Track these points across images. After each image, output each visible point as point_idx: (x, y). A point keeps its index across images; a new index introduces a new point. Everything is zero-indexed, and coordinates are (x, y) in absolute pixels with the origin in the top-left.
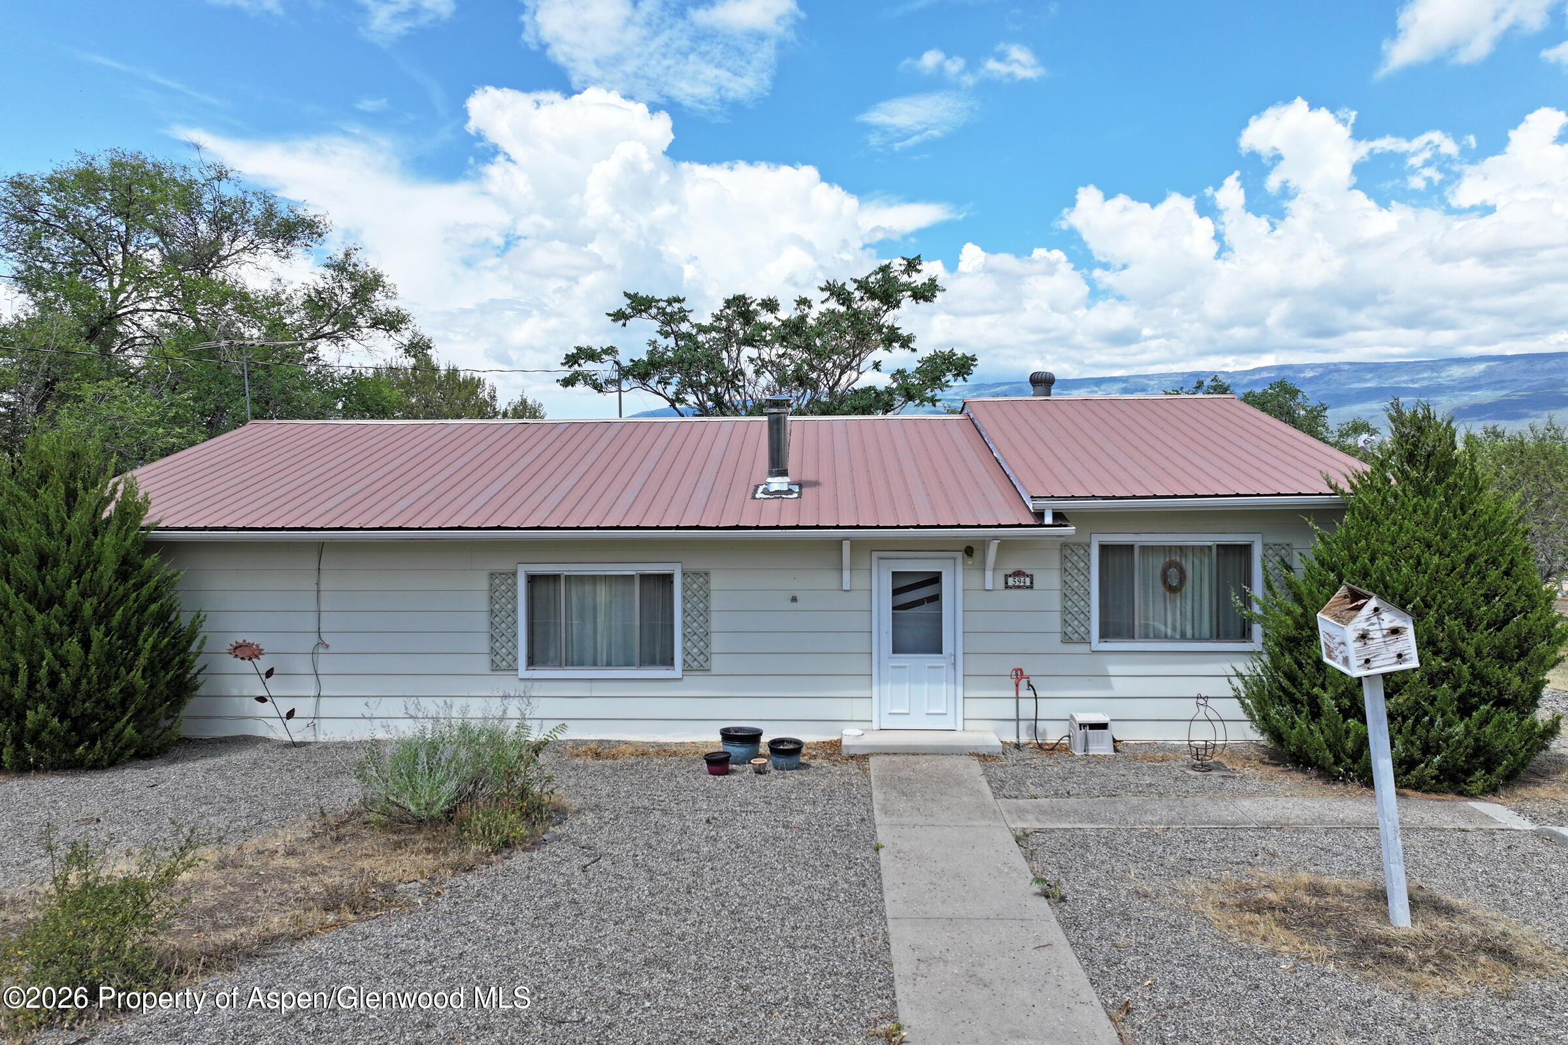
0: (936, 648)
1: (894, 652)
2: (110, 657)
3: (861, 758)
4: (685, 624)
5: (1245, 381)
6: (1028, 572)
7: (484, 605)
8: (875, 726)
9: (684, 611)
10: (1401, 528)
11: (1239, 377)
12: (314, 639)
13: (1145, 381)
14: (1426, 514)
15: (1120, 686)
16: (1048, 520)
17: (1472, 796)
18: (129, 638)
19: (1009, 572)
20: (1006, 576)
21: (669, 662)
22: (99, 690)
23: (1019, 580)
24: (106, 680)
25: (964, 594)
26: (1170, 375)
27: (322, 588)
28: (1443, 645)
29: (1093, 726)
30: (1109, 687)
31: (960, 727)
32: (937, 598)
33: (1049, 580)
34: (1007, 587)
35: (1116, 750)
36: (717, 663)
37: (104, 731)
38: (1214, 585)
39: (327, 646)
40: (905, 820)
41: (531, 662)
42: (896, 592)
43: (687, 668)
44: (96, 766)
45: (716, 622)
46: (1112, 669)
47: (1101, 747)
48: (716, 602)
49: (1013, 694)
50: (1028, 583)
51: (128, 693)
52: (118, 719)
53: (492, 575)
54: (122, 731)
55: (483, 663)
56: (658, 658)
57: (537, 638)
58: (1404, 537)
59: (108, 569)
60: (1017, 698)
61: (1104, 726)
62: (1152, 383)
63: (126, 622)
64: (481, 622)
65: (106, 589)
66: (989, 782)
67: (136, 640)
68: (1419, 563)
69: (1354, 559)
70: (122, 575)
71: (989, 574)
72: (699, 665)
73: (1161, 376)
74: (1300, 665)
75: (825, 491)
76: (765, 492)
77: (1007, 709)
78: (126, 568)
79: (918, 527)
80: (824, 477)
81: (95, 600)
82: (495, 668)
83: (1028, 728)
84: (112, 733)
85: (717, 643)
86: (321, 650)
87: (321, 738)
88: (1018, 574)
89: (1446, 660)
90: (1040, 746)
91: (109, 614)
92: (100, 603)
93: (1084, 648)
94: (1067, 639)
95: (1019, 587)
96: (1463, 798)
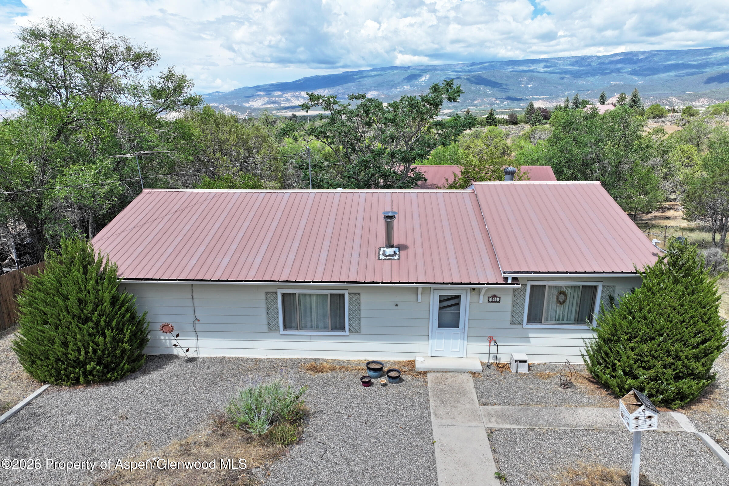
0: (457, 326)
1: (439, 327)
2: (114, 338)
3: (424, 373)
4: (350, 315)
5: (607, 61)
6: (498, 295)
7: (264, 306)
8: (429, 355)
9: (350, 309)
10: (664, 299)
11: (604, 59)
12: (192, 318)
13: (556, 61)
14: (676, 293)
15: (533, 341)
16: (510, 281)
17: (673, 410)
18: (120, 330)
19: (490, 295)
20: (489, 298)
21: (343, 328)
22: (112, 352)
23: (494, 298)
24: (114, 348)
25: (470, 304)
26: (569, 58)
27: (194, 297)
28: (672, 353)
29: (520, 361)
30: (529, 342)
31: (465, 356)
32: (458, 304)
33: (507, 300)
34: (489, 302)
35: (529, 370)
36: (363, 330)
37: (117, 366)
38: (579, 305)
39: (199, 320)
40: (444, 421)
41: (285, 328)
42: (440, 301)
43: (351, 331)
44: (116, 380)
45: (363, 314)
46: (531, 335)
47: (523, 369)
48: (363, 306)
49: (489, 344)
50: (498, 300)
51: (123, 351)
52: (121, 362)
53: (267, 293)
54: (123, 366)
55: (265, 328)
56: (338, 327)
57: (287, 318)
58: (664, 304)
59: (107, 304)
60: (490, 345)
61: (525, 361)
62: (560, 62)
63: (118, 323)
64: (263, 312)
65: (108, 312)
66: (477, 392)
67: (123, 330)
68: (669, 316)
69: (641, 309)
70: (113, 304)
71: (481, 297)
72: (356, 330)
73: (565, 58)
74: (611, 350)
75: (410, 251)
76: (384, 255)
77: (486, 349)
78: (114, 300)
79: (452, 283)
80: (410, 244)
81: (104, 318)
82: (270, 329)
83: (494, 357)
84: (120, 367)
85: (363, 322)
86: (197, 322)
87: (201, 355)
88: (494, 296)
89: (673, 359)
90: (498, 365)
91: (111, 321)
92: (106, 318)
93: (519, 326)
94: (512, 323)
95: (494, 302)
96: (669, 410)
